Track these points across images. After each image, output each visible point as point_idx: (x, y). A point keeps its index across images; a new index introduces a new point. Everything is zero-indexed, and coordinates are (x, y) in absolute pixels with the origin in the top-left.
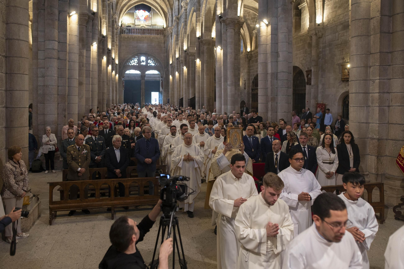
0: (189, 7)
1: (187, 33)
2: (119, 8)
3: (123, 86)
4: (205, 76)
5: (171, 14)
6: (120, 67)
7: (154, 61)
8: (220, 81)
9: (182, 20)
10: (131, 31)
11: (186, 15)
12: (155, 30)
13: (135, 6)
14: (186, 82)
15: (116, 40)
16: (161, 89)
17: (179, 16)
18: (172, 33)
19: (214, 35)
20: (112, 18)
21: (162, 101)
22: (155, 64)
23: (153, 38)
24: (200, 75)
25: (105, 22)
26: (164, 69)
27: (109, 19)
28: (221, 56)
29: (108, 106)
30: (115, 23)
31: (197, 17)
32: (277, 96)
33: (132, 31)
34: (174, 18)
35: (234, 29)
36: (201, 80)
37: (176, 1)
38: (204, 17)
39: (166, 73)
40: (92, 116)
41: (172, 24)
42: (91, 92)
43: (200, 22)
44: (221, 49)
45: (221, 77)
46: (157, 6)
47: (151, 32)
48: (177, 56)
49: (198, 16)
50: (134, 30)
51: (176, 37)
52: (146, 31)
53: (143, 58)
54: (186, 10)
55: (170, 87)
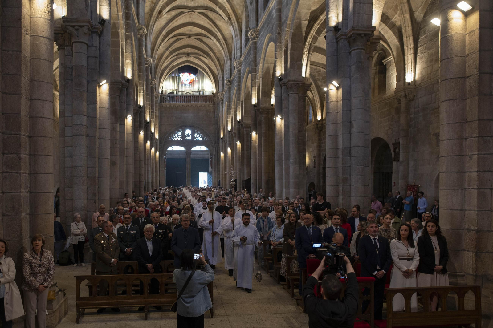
0: (243, 68)
1: (241, 100)
2: (159, 71)
3: (165, 165)
4: (263, 153)
5: (221, 76)
6: (160, 143)
7: (201, 135)
8: (280, 158)
9: (235, 84)
10: (173, 99)
11: (240, 77)
12: (203, 96)
13: (178, 68)
14: (240, 160)
15: (156, 111)
16: (210, 169)
17: (232, 78)
18: (223, 100)
19: (273, 101)
20: (151, 84)
21: (212, 184)
22: (203, 138)
23: (200, 106)
24: (257, 151)
25: (142, 90)
26: (214, 144)
27: (147, 85)
28: (281, 128)
29: (146, 189)
30: (154, 90)
31: (252, 80)
32: (350, 176)
33: (175, 99)
34: (225, 82)
35: (298, 94)
36: (257, 158)
37: (228, 60)
38: (261, 79)
39: (216, 150)
40: (126, 202)
41: (223, 88)
42: (125, 173)
43: (257, 86)
44: (282, 119)
45: (282, 154)
46: (205, 67)
47: (198, 100)
48: (229, 128)
49: (254, 78)
50: (177, 98)
51: (227, 105)
52: (192, 98)
53: (188, 132)
54: (239, 71)
55: (222, 166)
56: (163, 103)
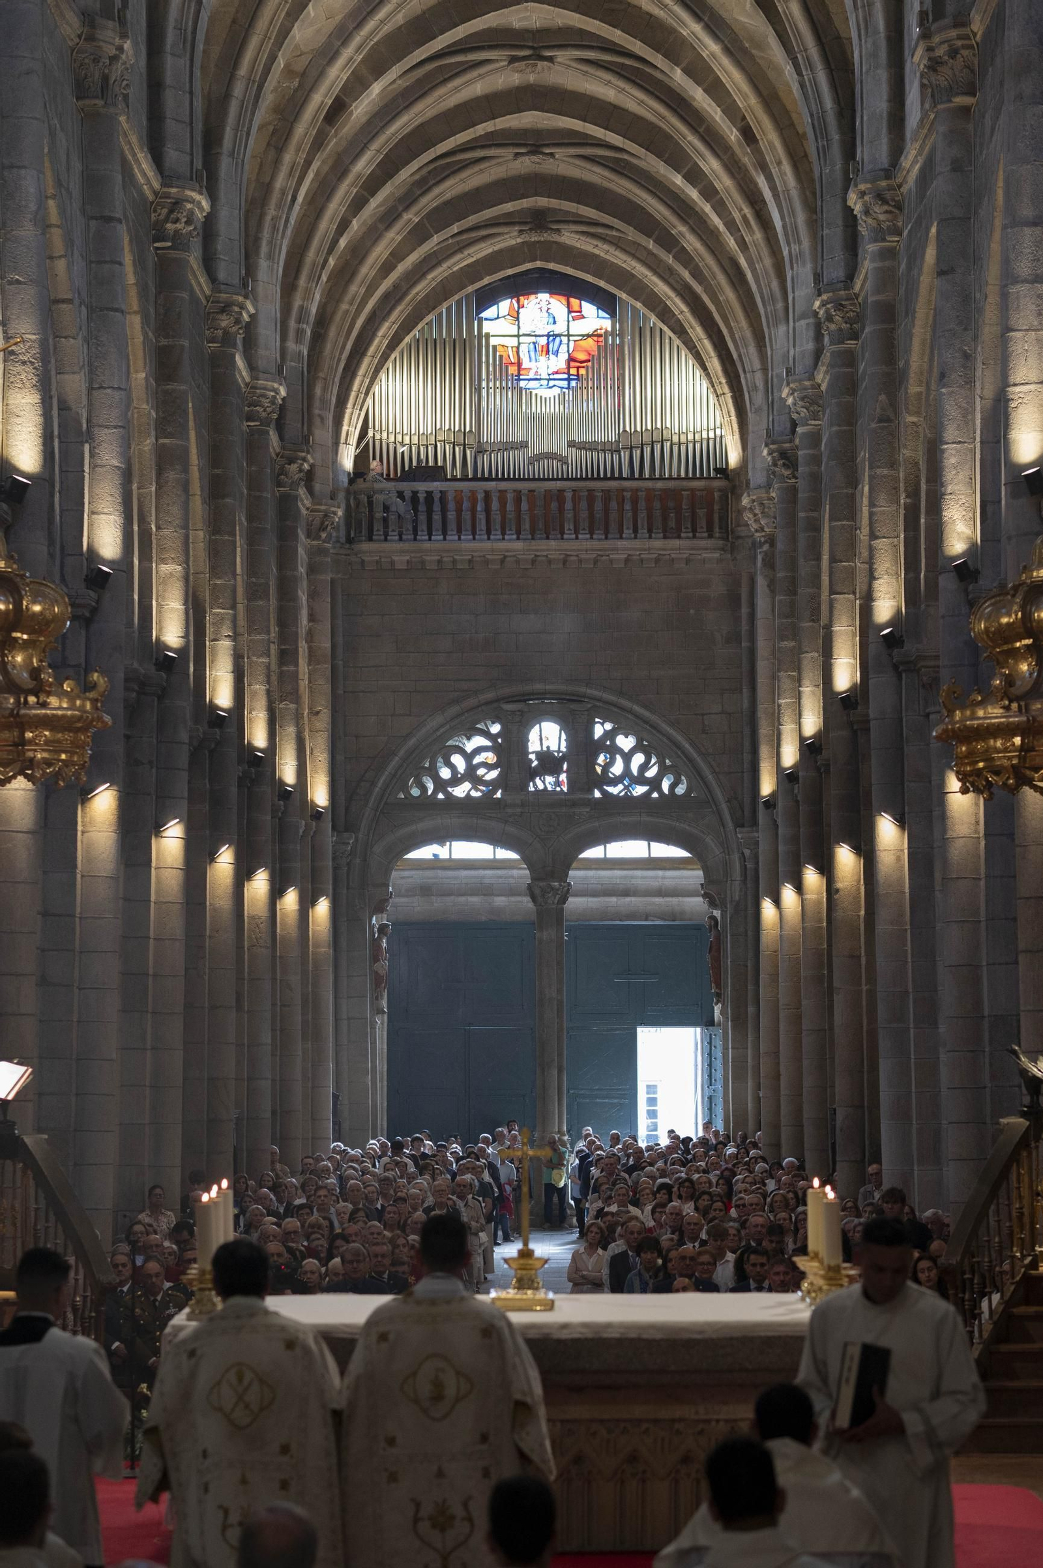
3: (378, 979)
10: (437, 519)
33: (452, 516)
56: (366, 546)
